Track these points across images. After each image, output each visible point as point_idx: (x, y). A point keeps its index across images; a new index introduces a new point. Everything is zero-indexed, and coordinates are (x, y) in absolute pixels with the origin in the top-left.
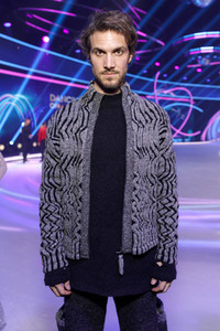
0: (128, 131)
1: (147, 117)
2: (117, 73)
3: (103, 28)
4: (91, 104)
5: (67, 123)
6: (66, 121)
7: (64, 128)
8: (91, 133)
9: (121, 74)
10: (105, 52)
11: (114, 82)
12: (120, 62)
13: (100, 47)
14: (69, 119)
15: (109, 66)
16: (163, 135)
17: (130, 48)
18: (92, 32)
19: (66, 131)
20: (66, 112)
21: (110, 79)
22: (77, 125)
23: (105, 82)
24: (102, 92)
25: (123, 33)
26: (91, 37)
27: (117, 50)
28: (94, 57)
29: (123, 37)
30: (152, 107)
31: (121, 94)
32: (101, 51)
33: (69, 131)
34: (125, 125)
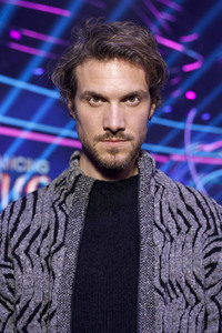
0: (144, 248)
1: (181, 221)
2: (129, 139)
3: (104, 53)
4: (71, 197)
5: (29, 236)
6: (27, 231)
7: (23, 246)
8: (73, 256)
9: (135, 142)
10: (105, 99)
11: (122, 157)
12: (133, 118)
13: (97, 89)
14: (34, 228)
15: (114, 125)
17: (152, 91)
18: (81, 60)
19: (27, 252)
20: (28, 214)
21: (114, 152)
22: (48, 241)
23: (105, 157)
24: (97, 176)
25: (143, 64)
26: (78, 69)
27: (130, 97)
28: (83, 108)
29: (141, 73)
30: (191, 201)
31: (138, 177)
32: (97, 97)
33: (32, 252)
34: (137, 237)
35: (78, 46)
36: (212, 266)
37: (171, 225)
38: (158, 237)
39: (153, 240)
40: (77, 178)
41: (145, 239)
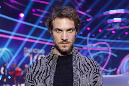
0: (74, 77)
1: (86, 68)
2: (69, 43)
3: (61, 16)
4: (52, 61)
5: (39, 73)
6: (38, 72)
7: (37, 76)
8: (52, 79)
9: (71, 44)
10: (62, 31)
11: (67, 48)
12: (71, 36)
13: (59, 27)
14: (40, 71)
15: (65, 38)
16: (96, 79)
17: (76, 28)
18: (54, 18)
19: (38, 78)
20: (38, 66)
21: (65, 47)
22: (45, 75)
23: (62, 48)
24: (60, 54)
25: (73, 20)
26: (53, 21)
27: (70, 30)
28: (55, 33)
29: (73, 22)
30: (89, 62)
31: (72, 54)
32: (59, 30)
33: (40, 78)
34: (72, 73)
35: (53, 14)
36: (96, 82)
37: (83, 69)
38: (79, 73)
39: (77, 74)
40: (53, 55)
41: (75, 74)
